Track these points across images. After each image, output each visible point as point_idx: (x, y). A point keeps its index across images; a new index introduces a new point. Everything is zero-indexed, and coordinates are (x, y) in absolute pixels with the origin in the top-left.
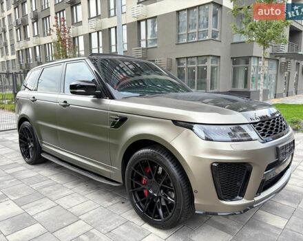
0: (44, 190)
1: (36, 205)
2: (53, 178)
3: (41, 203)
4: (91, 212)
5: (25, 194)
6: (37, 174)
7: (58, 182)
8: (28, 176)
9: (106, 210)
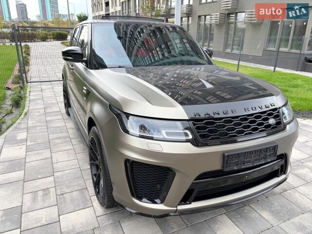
0: (55, 141)
1: (37, 154)
2: (70, 131)
3: (42, 153)
4: (66, 171)
5: (39, 141)
6: (64, 124)
7: (71, 136)
8: (56, 125)
9: (80, 172)
